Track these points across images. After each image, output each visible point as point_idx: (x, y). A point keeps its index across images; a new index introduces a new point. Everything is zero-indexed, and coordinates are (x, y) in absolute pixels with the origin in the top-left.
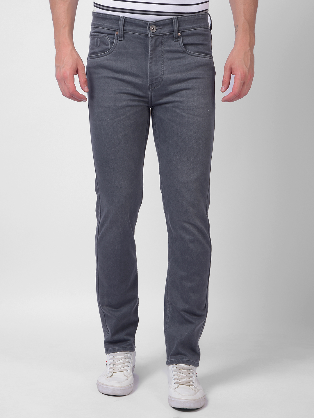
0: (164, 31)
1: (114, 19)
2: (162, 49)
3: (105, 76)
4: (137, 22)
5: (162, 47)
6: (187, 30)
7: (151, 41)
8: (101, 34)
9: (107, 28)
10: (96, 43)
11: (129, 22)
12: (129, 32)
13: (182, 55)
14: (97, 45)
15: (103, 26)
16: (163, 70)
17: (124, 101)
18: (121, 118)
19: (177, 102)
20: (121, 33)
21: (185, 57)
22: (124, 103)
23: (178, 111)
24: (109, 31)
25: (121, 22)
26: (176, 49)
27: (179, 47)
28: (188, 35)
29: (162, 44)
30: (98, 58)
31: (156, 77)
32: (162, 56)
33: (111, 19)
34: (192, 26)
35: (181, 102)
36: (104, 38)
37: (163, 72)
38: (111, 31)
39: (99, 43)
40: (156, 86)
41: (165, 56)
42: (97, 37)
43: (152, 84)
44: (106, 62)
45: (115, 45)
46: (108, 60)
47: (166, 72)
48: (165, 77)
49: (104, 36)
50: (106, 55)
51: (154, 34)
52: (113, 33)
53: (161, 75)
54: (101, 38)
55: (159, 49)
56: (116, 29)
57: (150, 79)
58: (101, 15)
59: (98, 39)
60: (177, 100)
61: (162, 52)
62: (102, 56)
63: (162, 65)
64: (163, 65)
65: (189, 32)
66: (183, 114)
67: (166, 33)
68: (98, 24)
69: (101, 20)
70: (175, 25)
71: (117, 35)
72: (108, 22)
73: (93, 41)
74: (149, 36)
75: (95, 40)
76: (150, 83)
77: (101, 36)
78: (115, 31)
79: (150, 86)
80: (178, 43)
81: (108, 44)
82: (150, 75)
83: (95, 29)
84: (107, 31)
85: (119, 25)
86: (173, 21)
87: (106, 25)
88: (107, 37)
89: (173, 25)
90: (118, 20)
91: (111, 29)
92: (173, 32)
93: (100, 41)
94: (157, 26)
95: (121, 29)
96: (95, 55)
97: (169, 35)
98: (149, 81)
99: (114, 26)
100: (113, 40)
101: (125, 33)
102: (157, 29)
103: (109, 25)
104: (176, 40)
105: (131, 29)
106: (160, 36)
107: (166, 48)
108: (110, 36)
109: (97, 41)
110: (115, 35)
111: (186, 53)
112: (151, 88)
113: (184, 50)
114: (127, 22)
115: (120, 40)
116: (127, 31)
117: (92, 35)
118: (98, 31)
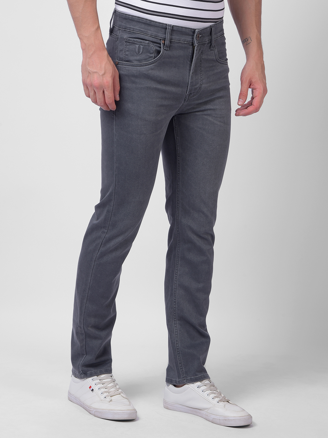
0: (205, 40)
1: (160, 27)
2: (201, 58)
3: (147, 87)
4: (184, 30)
5: (202, 56)
6: (218, 37)
8: (145, 41)
9: (151, 36)
10: (137, 50)
11: (176, 30)
12: (175, 40)
13: (214, 63)
14: (139, 52)
15: (146, 33)
19: (210, 110)
20: (167, 42)
21: (216, 66)
23: (210, 119)
24: (153, 39)
25: (169, 30)
26: (212, 58)
27: (214, 55)
30: (141, 66)
31: (196, 87)
33: (156, 26)
34: (220, 33)
35: (214, 110)
36: (149, 46)
37: (202, 81)
38: (155, 39)
39: (141, 51)
40: (194, 96)
42: (139, 43)
43: (191, 94)
44: (150, 72)
45: (162, 55)
46: (152, 69)
47: (204, 81)
48: (203, 87)
49: (148, 43)
50: (150, 64)
51: (199, 43)
52: (159, 41)
54: (145, 45)
56: (161, 38)
57: (190, 89)
58: (143, 21)
59: (141, 46)
60: (210, 108)
61: (201, 61)
62: (146, 66)
63: (201, 74)
65: (219, 39)
66: (215, 122)
67: (206, 42)
68: (140, 30)
69: (143, 26)
70: (213, 33)
71: (163, 44)
72: (152, 29)
73: (132, 47)
74: (195, 45)
75: (136, 47)
76: (188, 93)
77: (144, 43)
78: (161, 39)
79: (188, 96)
80: (213, 51)
81: (153, 52)
82: (190, 85)
83: (135, 34)
84: (151, 39)
85: (166, 34)
86: (212, 29)
87: (150, 32)
88: (152, 45)
89: (211, 33)
90: (164, 28)
91: (156, 37)
92: (211, 40)
93: (143, 48)
94: (200, 34)
95: (168, 38)
96: (136, 63)
97: (208, 44)
98: (188, 91)
99: (159, 34)
100: (158, 49)
101: (171, 42)
102: (200, 37)
103: (154, 33)
104: (213, 49)
105: (177, 37)
106: (202, 44)
107: (204, 57)
108: (155, 44)
109: (139, 48)
110: (162, 44)
111: (217, 61)
112: (187, 98)
113: (217, 58)
114: (174, 30)
115: (166, 49)
116: (174, 40)
117: (131, 41)
118: (140, 37)
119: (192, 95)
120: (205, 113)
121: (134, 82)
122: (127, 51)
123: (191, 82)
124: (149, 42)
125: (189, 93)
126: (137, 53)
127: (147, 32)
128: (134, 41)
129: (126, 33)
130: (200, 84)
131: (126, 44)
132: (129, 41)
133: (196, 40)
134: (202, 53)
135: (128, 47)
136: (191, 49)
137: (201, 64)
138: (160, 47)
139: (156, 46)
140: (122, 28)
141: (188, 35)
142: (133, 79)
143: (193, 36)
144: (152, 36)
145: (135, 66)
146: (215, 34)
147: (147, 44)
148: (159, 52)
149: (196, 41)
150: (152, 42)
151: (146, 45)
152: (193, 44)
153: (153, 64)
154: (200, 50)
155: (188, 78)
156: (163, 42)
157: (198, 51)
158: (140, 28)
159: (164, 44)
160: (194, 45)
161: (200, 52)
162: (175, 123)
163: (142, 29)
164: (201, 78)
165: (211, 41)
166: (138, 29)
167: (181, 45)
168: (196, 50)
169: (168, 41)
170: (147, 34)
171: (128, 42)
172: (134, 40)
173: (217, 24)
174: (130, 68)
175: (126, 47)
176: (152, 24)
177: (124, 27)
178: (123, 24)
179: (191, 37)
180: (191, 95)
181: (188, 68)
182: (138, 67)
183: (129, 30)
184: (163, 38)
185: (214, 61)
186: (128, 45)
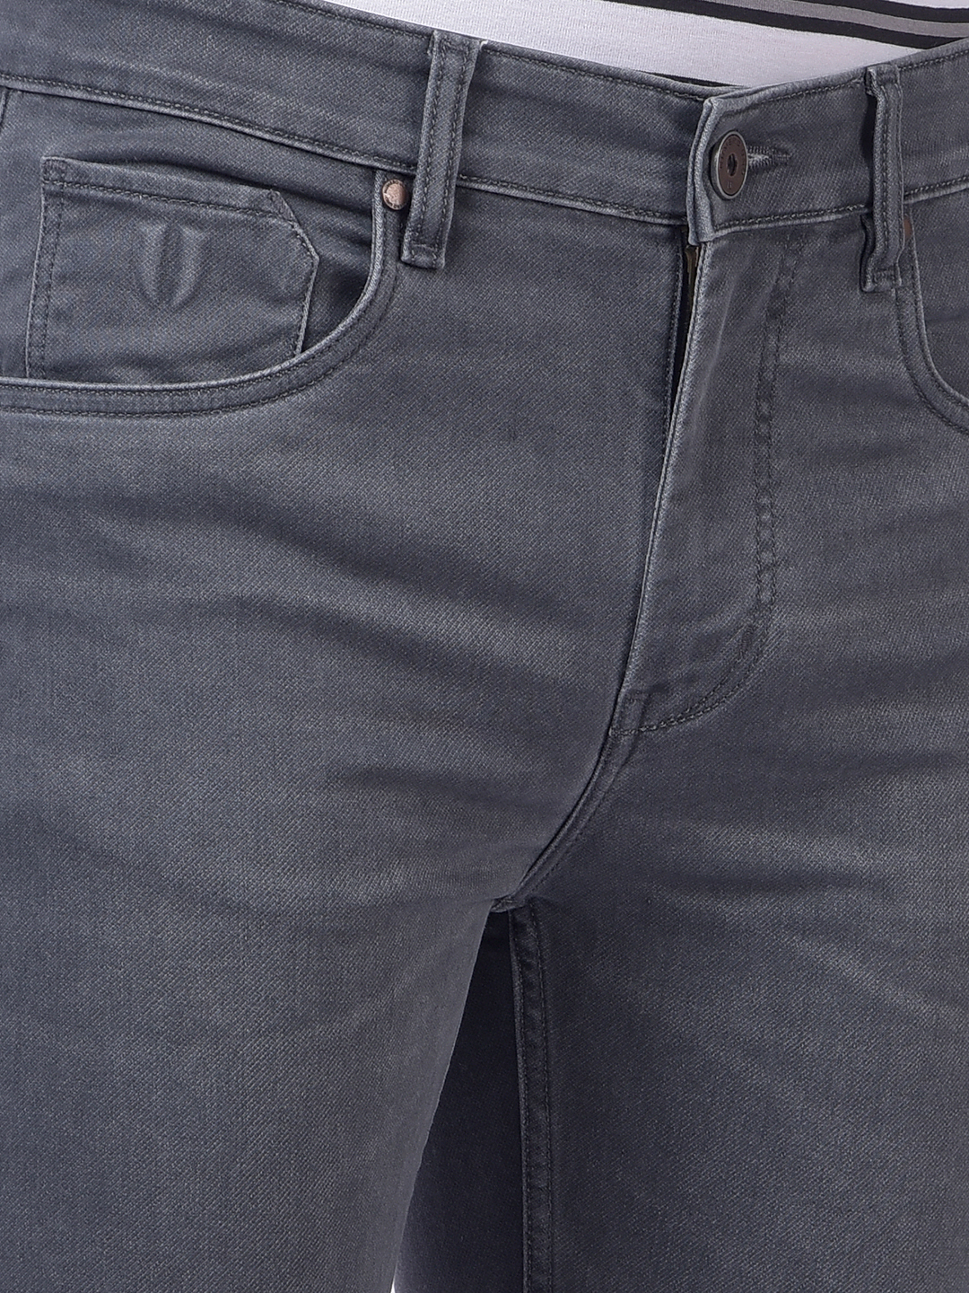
0: (809, 196)
1: (366, 59)
2: (770, 363)
4: (593, 92)
5: (773, 342)
7: (713, 283)
8: (219, 185)
9: (283, 138)
10: (149, 271)
11: (516, 95)
12: (508, 184)
14: (167, 286)
15: (241, 112)
16: (767, 557)
19: (845, 880)
20: (433, 199)
21: (922, 449)
23: (847, 965)
24: (303, 163)
25: (449, 88)
26: (875, 367)
27: (896, 347)
30: (180, 413)
31: (708, 627)
32: (764, 429)
33: (332, 51)
36: (260, 232)
37: (766, 577)
38: (318, 166)
39: (189, 275)
40: (686, 713)
42: (171, 207)
43: (661, 689)
44: (267, 464)
45: (376, 312)
46: (287, 443)
47: (789, 578)
48: (781, 633)
49: (254, 209)
50: (271, 399)
51: (738, 221)
52: (351, 187)
53: (750, 612)
54: (220, 225)
56: (378, 155)
57: (649, 645)
59: (188, 232)
61: (765, 390)
62: (228, 407)
63: (760, 509)
64: (766, 517)
67: (819, 212)
68: (176, 85)
69: (209, 46)
70: (888, 138)
71: (392, 218)
72: (293, 71)
73: (104, 241)
74: (697, 234)
75: (142, 238)
76: (639, 677)
77: (217, 205)
78: (373, 169)
79: (634, 708)
80: (889, 310)
81: (297, 287)
82: (657, 602)
83: (139, 123)
84: (281, 165)
85: (416, 125)
86: (873, 101)
87: (269, 106)
88: (284, 221)
89: (871, 139)
90: (403, 70)
91: (324, 147)
92: (870, 204)
93: (207, 248)
94: (755, 145)
95: (441, 156)
96: (137, 382)
97: (836, 235)
98: (635, 660)
99: (358, 125)
100: (346, 257)
101: (465, 197)
102: (756, 170)
103: (308, 110)
104: (885, 284)
105: (530, 159)
106: (777, 235)
107: (798, 353)
108: (319, 216)
109: (171, 249)
110: (378, 209)
111: (933, 409)
112: (631, 723)
113: (923, 377)
114: (499, 93)
115: (423, 259)
116: (499, 182)
117: (97, 186)
118: (176, 149)
119: (677, 699)
120: (800, 907)
121: (118, 560)
122: (63, 278)
123: (668, 584)
124: (258, 199)
125: (643, 686)
126: (151, 290)
127: (240, 103)
128: (123, 185)
129: (63, 113)
130: (749, 603)
131: (52, 214)
132: (84, 191)
133: (710, 188)
134: (774, 314)
135: (68, 240)
136: (666, 278)
137: (766, 419)
138: (365, 244)
139: (327, 231)
140: (24, 78)
141: (634, 139)
142: (110, 528)
143: (680, 152)
144: (292, 135)
145: (132, 414)
146: (907, 153)
147: (244, 210)
148: (347, 286)
149: (703, 204)
150: (293, 192)
151: (235, 223)
152: (678, 232)
153: (298, 398)
154: (749, 284)
155: (633, 540)
156: (393, 193)
157: (730, 290)
158: (185, 67)
159: (404, 212)
160: (691, 240)
161: (757, 312)
162: (527, 985)
163: (198, 72)
164: (764, 546)
165: (870, 215)
166: (164, 72)
167: (562, 229)
168: (713, 288)
169: (437, 189)
170: (241, 125)
171: (71, 198)
172: (122, 178)
173: (937, 61)
174: (87, 429)
175: (51, 239)
176: (289, 28)
177: (39, 70)
178: (34, 40)
179: (655, 163)
180: (670, 706)
181: (636, 446)
182: (161, 422)
183: (90, 87)
184: (393, 159)
185: (903, 403)
186: (71, 227)
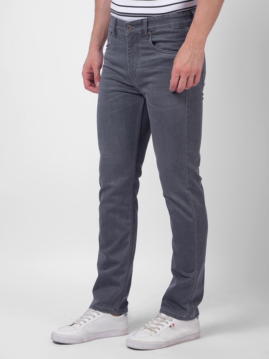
0: (138, 31)
2: (138, 46)
5: (138, 44)
6: (156, 29)
7: (128, 39)
13: (152, 51)
16: (137, 64)
17: (114, 86)
18: (110, 100)
21: (155, 54)
22: (114, 88)
25: (114, 22)
26: (147, 46)
27: (149, 44)
28: (157, 34)
29: (138, 42)
32: (138, 52)
34: (160, 26)
40: (134, 78)
41: (140, 52)
43: (132, 76)
47: (139, 66)
48: (137, 71)
50: (109, 49)
51: (130, 33)
53: (135, 69)
55: (135, 45)
57: (130, 72)
61: (138, 49)
62: (107, 50)
64: (138, 60)
65: (158, 30)
67: (139, 32)
70: (144, 25)
80: (148, 41)
94: (133, 26)
97: (142, 34)
102: (133, 29)
111: (155, 50)
113: (153, 47)
